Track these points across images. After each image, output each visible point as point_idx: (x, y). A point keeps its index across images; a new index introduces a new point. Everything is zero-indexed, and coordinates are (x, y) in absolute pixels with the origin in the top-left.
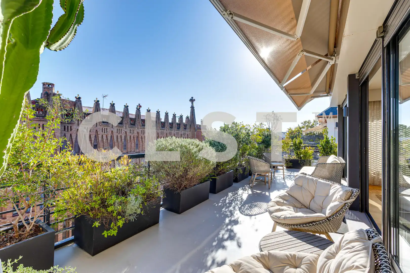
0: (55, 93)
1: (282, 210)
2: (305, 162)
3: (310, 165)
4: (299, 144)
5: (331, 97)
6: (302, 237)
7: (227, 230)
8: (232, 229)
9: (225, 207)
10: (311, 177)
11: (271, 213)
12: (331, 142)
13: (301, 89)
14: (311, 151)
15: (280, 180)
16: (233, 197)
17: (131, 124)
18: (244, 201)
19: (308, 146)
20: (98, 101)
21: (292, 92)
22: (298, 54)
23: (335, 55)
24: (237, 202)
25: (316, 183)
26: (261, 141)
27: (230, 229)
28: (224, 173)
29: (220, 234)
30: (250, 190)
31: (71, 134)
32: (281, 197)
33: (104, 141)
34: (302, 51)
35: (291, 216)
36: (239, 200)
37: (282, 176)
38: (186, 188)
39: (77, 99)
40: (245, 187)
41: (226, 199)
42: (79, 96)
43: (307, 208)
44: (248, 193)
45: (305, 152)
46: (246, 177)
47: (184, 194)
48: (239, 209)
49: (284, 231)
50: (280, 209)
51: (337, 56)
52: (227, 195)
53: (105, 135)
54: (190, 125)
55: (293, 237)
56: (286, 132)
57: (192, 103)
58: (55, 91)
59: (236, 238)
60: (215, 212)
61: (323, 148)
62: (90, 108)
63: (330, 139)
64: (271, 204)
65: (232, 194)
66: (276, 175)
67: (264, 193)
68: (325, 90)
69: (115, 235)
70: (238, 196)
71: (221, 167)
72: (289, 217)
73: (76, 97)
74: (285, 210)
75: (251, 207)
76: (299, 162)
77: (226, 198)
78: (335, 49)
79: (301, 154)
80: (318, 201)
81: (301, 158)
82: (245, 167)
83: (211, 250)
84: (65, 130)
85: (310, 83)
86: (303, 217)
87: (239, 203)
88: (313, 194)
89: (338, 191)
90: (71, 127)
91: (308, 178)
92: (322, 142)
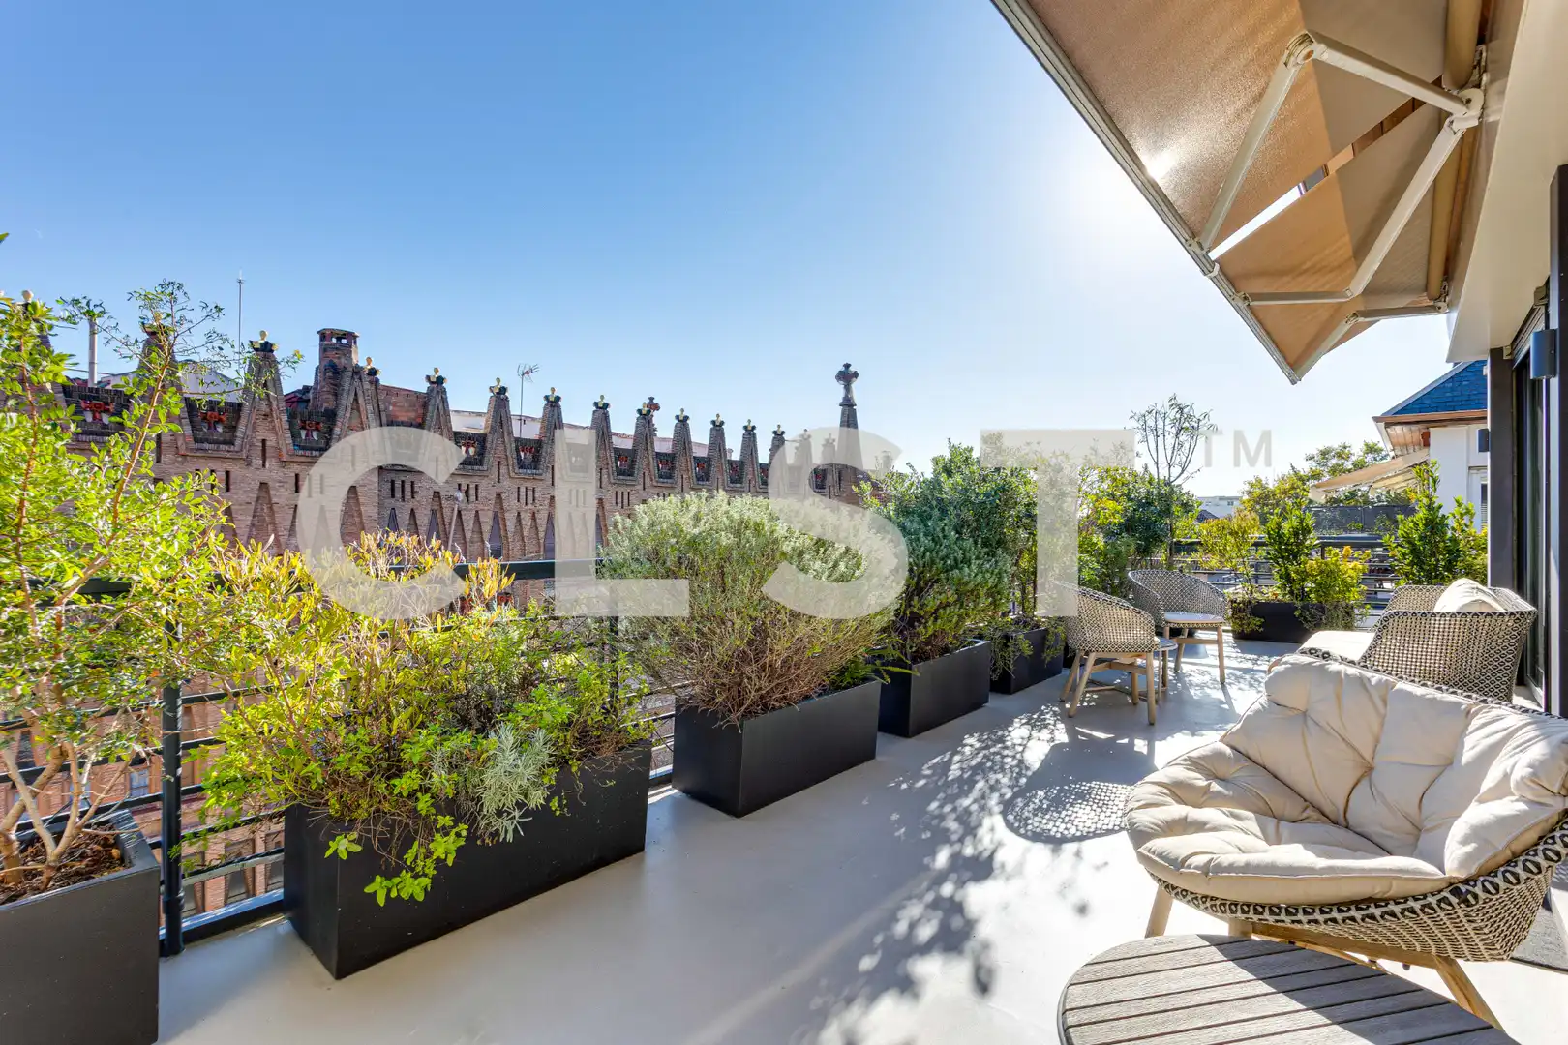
0: (361, 364)
1: (1200, 827)
2: (1323, 612)
3: (1348, 627)
4: (1296, 534)
5: (1454, 315)
6: (1303, 981)
7: (936, 904)
8: (958, 898)
9: (941, 796)
10: (1352, 671)
11: (1139, 836)
12: (1451, 522)
13: (1301, 274)
14: (1351, 566)
15: (1202, 686)
16: (981, 754)
17: (620, 472)
18: (1029, 773)
19: (1340, 545)
20: (503, 390)
21: (1259, 286)
22: (1284, 58)
23: (1485, 78)
24: (1000, 776)
25: (1385, 702)
26: (1118, 519)
27: (951, 899)
28: (946, 650)
29: (897, 921)
30: (1061, 726)
31: (412, 510)
32: (1194, 763)
33: (525, 534)
34: (1305, 39)
35: (1241, 859)
36: (1007, 767)
37: (1216, 673)
38: (766, 708)
39: (432, 383)
40: (1043, 713)
41: (949, 762)
42: (439, 374)
43: (1335, 823)
44: (1052, 740)
45: (1322, 572)
46: (1051, 671)
47: (756, 732)
48: (1001, 807)
49: (1204, 937)
50: (1186, 817)
51: (1491, 82)
52: (956, 745)
53: (526, 511)
54: (840, 473)
55: (1252, 977)
56: (1237, 499)
57: (848, 388)
58: (359, 358)
59: (970, 946)
60: (895, 817)
61: (1414, 551)
62: (479, 414)
63: (1448, 509)
64: (1143, 790)
65: (979, 741)
66: (1185, 668)
67: (1125, 741)
68: (1422, 282)
69: (420, 897)
70: (1006, 752)
71: (930, 623)
72: (1231, 868)
73: (428, 378)
74: (1215, 829)
75: (1058, 804)
76: (1297, 613)
77: (952, 756)
78: (1483, 47)
79: (1303, 580)
80: (1398, 789)
81: (1303, 595)
82: (1046, 630)
83: (846, 992)
84: (393, 496)
85: (1345, 246)
86: (1311, 870)
87: (1005, 780)
88: (1367, 755)
89: (1512, 743)
90: (413, 483)
91: (1338, 673)
92: (1410, 526)
